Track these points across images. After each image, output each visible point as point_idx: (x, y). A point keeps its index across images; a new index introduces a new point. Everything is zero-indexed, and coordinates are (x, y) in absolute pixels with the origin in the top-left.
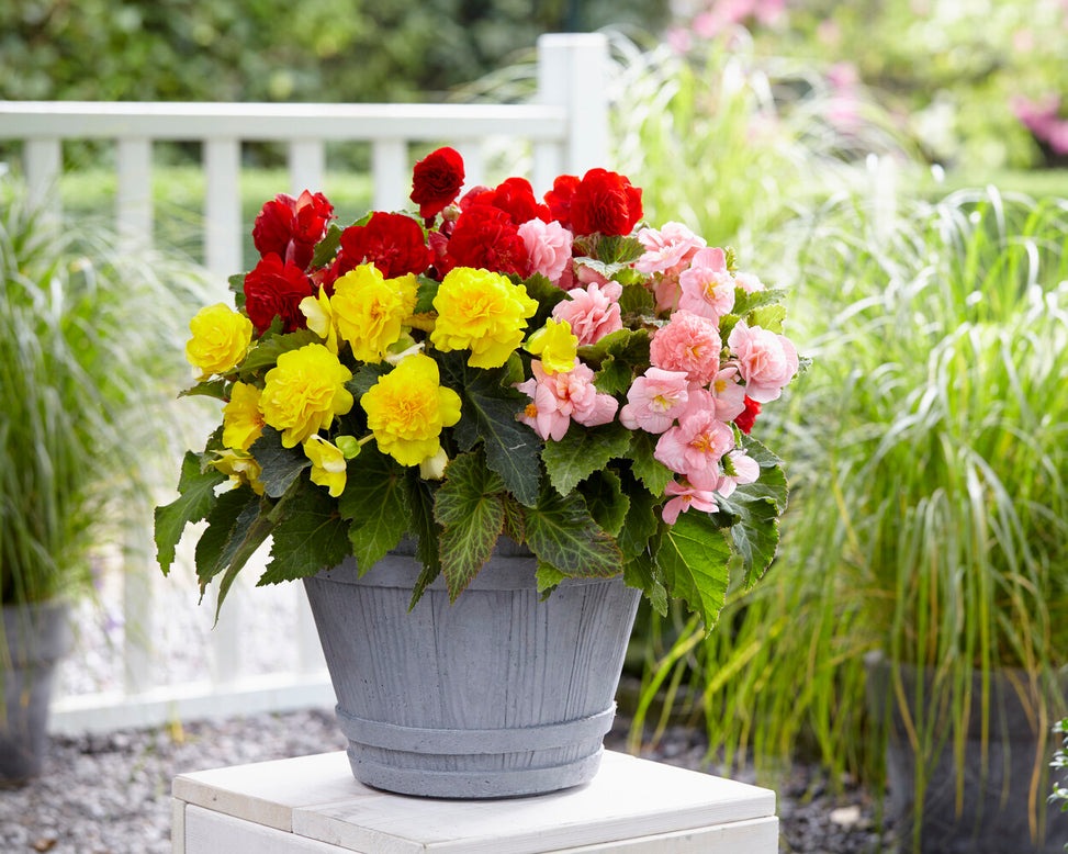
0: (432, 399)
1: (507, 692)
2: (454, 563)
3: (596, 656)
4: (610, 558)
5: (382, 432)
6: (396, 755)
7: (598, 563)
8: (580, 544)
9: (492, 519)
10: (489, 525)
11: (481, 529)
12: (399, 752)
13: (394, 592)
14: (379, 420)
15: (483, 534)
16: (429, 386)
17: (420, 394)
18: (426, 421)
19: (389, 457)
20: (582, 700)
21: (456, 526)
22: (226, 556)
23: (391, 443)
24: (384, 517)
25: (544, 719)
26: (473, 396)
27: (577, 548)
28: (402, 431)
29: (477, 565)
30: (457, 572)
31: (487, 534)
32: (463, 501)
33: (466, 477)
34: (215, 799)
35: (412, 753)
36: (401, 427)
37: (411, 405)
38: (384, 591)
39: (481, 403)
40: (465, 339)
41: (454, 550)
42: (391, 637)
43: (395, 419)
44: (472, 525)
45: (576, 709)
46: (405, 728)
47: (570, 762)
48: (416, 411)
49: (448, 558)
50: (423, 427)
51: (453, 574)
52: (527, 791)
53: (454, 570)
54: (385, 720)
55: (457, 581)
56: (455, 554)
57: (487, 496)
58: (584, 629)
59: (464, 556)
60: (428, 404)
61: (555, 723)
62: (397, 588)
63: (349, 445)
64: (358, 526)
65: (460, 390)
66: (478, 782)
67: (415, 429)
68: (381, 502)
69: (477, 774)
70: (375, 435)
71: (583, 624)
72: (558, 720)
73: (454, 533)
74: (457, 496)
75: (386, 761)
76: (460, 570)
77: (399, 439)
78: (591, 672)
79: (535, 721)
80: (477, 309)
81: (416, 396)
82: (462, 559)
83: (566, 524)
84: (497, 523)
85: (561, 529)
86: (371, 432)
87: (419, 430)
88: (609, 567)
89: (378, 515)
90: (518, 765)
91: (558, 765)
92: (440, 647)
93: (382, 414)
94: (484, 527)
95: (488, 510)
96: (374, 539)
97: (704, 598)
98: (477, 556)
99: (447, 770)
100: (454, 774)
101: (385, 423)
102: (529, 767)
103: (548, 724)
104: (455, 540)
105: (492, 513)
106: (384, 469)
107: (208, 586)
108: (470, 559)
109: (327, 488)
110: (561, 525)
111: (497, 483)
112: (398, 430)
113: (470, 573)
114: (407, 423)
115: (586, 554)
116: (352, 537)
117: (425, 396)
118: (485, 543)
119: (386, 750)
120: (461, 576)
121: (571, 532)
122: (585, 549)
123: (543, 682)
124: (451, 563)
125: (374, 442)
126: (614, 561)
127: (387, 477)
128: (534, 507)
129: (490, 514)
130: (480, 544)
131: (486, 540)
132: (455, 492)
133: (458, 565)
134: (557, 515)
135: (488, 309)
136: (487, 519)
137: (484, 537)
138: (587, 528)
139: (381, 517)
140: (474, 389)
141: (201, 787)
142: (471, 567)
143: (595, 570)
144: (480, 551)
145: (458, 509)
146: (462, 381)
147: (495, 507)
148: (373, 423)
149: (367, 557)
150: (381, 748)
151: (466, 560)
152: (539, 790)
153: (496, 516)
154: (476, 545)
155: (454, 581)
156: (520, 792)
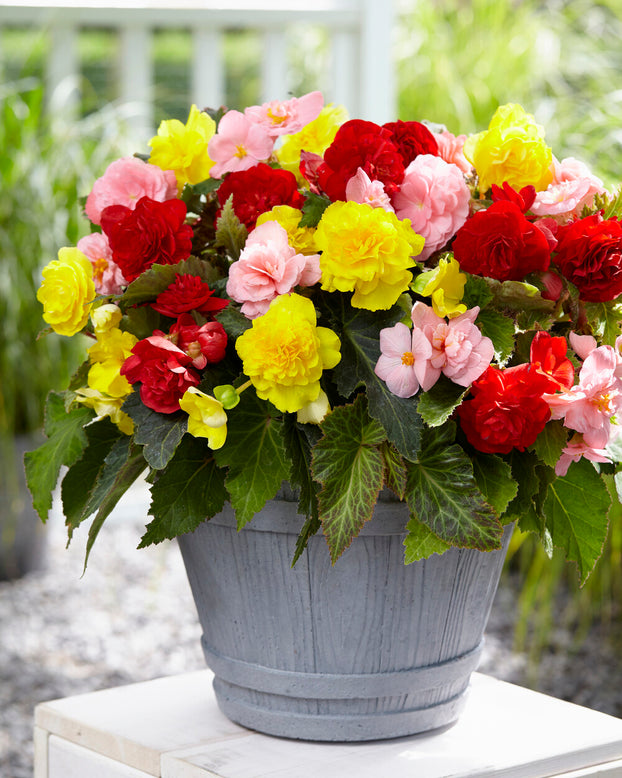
0: (311, 342)
1: (382, 636)
2: (334, 522)
3: (472, 596)
4: (489, 532)
5: (260, 378)
6: (266, 697)
7: (476, 534)
8: (461, 511)
9: (372, 473)
10: (369, 480)
11: (360, 484)
12: (269, 694)
13: (267, 536)
14: (256, 366)
15: (364, 490)
16: (306, 329)
17: (298, 338)
18: (306, 366)
19: (266, 403)
20: (456, 640)
21: (335, 482)
22: (95, 500)
23: (270, 389)
24: (261, 464)
25: (419, 662)
26: (353, 335)
27: (456, 514)
28: (282, 376)
29: (358, 524)
30: (337, 531)
31: (368, 490)
32: (341, 454)
33: (344, 429)
34: (79, 734)
35: (282, 696)
36: (280, 373)
37: (289, 349)
38: (258, 535)
39: (361, 343)
40: (350, 280)
41: (333, 508)
42: (264, 581)
43: (272, 365)
44: (352, 479)
45: (450, 651)
46: (276, 671)
47: (444, 702)
48: (295, 356)
49: (328, 516)
50: (303, 372)
51: (334, 533)
52: (400, 733)
53: (335, 530)
54: (256, 662)
55: (338, 541)
56: (335, 511)
57: (366, 446)
58: (461, 571)
59: (344, 513)
60: (307, 348)
61: (429, 666)
62: (271, 532)
63: (227, 396)
64: (236, 474)
65: (339, 330)
66: (351, 726)
67: (294, 374)
68: (257, 445)
69: (350, 718)
70: (252, 381)
71: (460, 566)
72: (432, 662)
73: (334, 489)
74: (334, 450)
75: (255, 701)
76: (341, 529)
77: (278, 385)
78: (466, 613)
79: (410, 664)
80: (363, 249)
81: (294, 340)
82: (343, 516)
83: (449, 487)
84: (377, 477)
85: (442, 490)
86: (248, 378)
87: (299, 374)
88: (487, 541)
89: (254, 461)
90: (392, 707)
91: (431, 706)
92: (314, 592)
93: (259, 361)
94: (364, 482)
95: (367, 461)
96: (251, 489)
97: (581, 547)
98: (358, 514)
99: (319, 713)
100: (326, 717)
101: (262, 369)
102: (402, 711)
103: (422, 667)
104: (335, 497)
105: (372, 464)
106: (260, 412)
107: (76, 531)
108: (351, 518)
109: (205, 440)
110: (443, 486)
111: (376, 431)
112: (276, 377)
113: (352, 532)
114: (286, 369)
115: (464, 523)
116: (230, 487)
117: (303, 340)
118: (366, 501)
119: (256, 691)
120: (342, 536)
121: (451, 495)
122: (466, 517)
123: (419, 625)
124: (331, 522)
125: (252, 389)
126: (493, 536)
127: (263, 418)
128: (417, 462)
129: (370, 468)
130: (361, 501)
131: (366, 497)
132: (332, 446)
133: (338, 524)
134: (440, 474)
135: (376, 250)
136: (368, 474)
137: (365, 494)
138: (471, 496)
139: (257, 464)
140: (353, 327)
141: (65, 721)
142: (352, 526)
143: (473, 542)
144: (361, 509)
145: (336, 463)
146: (340, 318)
147: (375, 459)
148: (249, 369)
149: (246, 509)
150: (250, 690)
151: (347, 519)
152: (412, 732)
153: (376, 469)
154: (357, 502)
155: (335, 541)
156: (393, 735)
